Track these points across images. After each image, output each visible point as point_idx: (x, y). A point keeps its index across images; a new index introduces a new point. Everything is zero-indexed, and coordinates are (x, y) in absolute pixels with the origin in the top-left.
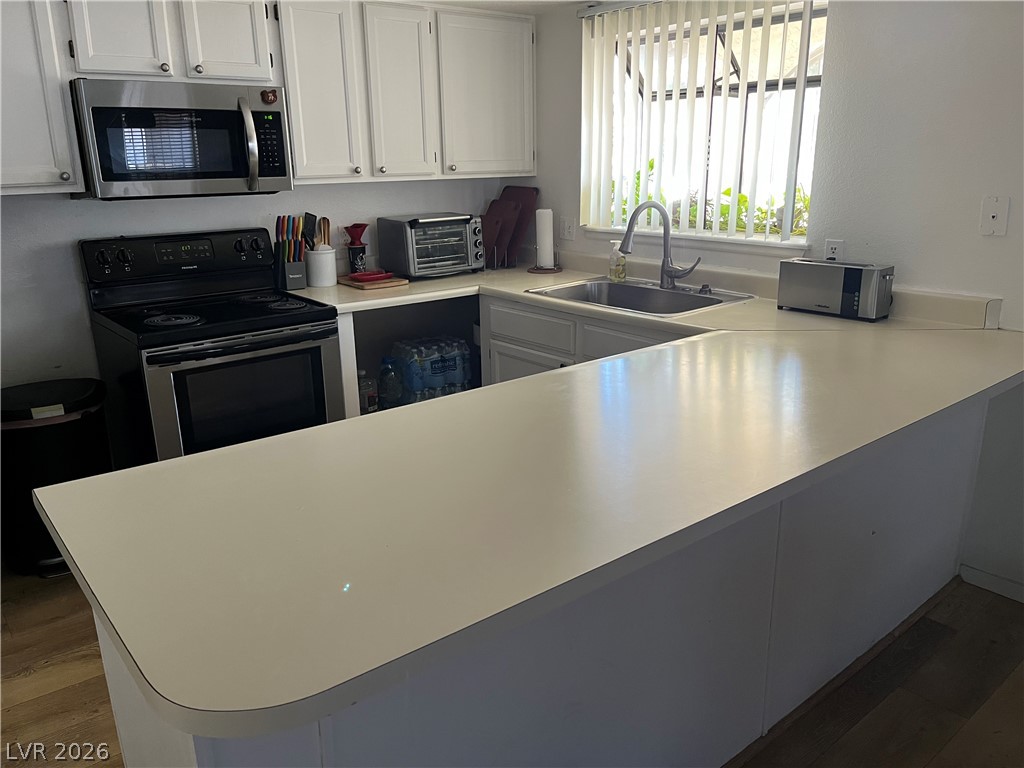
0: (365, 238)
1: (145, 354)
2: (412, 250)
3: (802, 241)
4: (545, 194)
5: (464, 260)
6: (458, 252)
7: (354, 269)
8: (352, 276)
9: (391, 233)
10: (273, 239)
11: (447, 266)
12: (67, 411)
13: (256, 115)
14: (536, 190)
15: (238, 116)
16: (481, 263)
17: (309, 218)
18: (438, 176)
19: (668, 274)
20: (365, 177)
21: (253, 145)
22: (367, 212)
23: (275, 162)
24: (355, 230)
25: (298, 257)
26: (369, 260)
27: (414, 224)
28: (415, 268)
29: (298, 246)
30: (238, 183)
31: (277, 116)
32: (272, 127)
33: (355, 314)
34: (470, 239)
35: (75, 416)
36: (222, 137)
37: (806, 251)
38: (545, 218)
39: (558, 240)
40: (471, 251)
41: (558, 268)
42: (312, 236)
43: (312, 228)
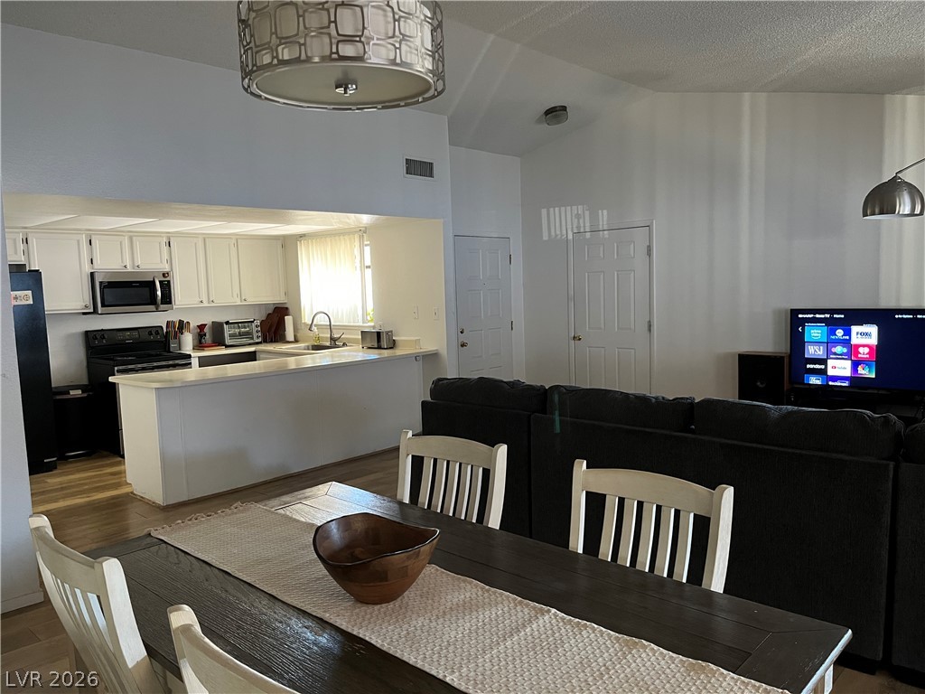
0: (206, 330)
1: (116, 368)
2: (226, 335)
3: (372, 324)
4: (291, 310)
5: (252, 338)
6: (249, 335)
7: (200, 342)
8: (200, 345)
9: (218, 328)
10: (165, 330)
11: (244, 341)
12: (83, 392)
13: (160, 282)
14: (287, 308)
15: (153, 283)
16: (260, 340)
17: (181, 322)
18: (239, 303)
19: (333, 339)
20: (206, 304)
21: (159, 293)
22: (207, 319)
23: (167, 299)
24: (201, 327)
25: (175, 337)
26: (208, 338)
27: (227, 323)
28: (228, 342)
29: (176, 333)
30: (152, 307)
31: (169, 282)
32: (166, 286)
33: (199, 357)
34: (255, 329)
35: (85, 395)
36: (146, 290)
37: (374, 327)
38: (289, 320)
39: (296, 330)
40: (255, 335)
41: (296, 341)
42: (182, 329)
43: (182, 326)
